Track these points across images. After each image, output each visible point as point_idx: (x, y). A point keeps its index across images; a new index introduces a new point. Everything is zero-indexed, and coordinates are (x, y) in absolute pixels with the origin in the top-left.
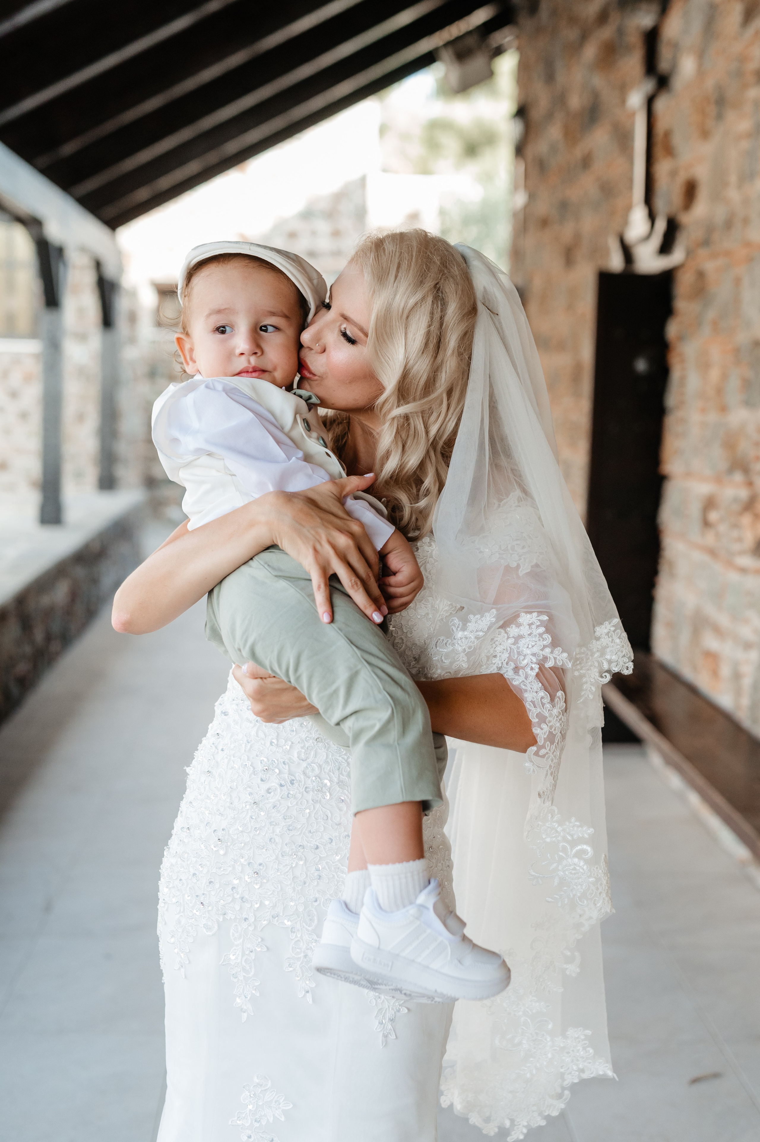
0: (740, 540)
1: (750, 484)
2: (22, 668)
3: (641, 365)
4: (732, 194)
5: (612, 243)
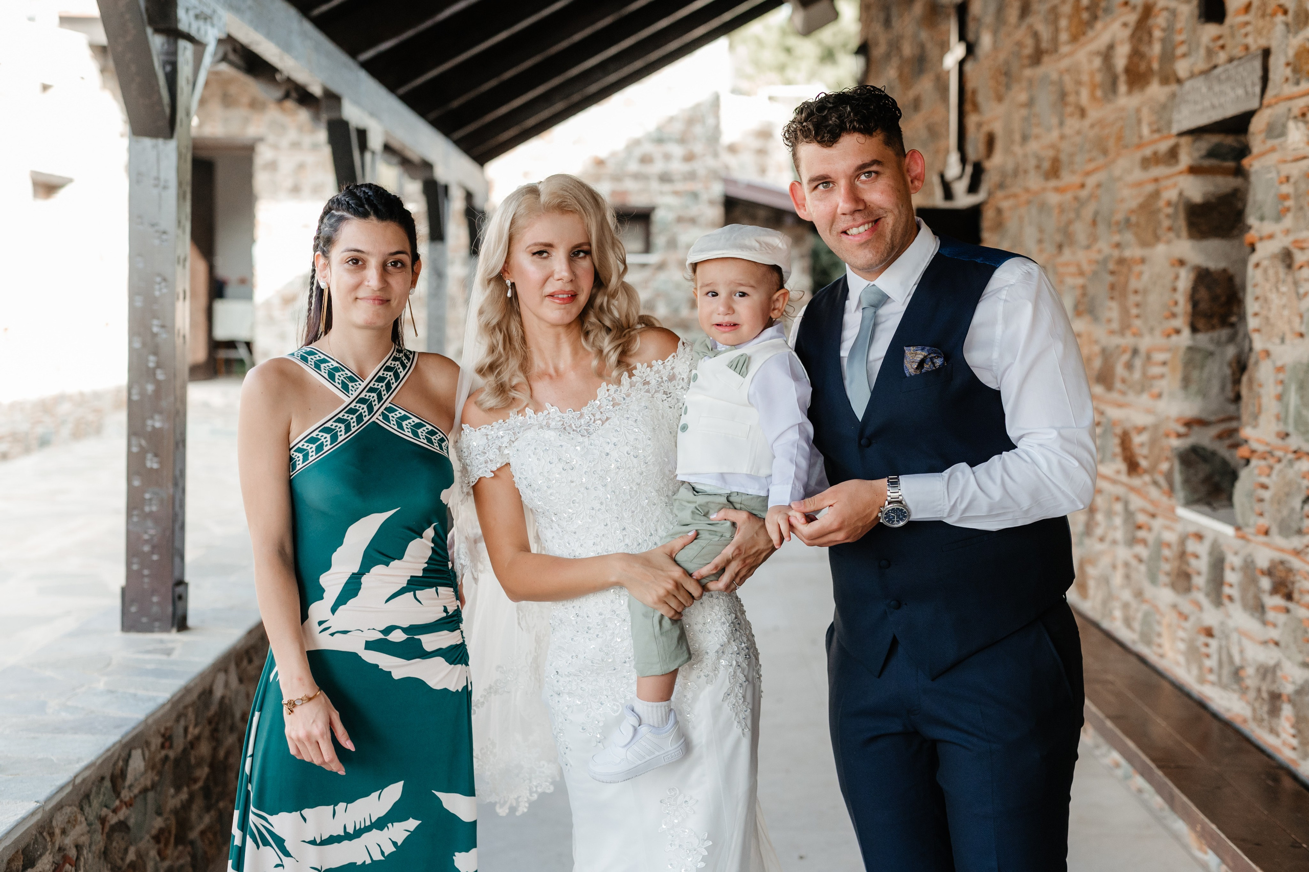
4: (1017, 149)
5: (936, 180)
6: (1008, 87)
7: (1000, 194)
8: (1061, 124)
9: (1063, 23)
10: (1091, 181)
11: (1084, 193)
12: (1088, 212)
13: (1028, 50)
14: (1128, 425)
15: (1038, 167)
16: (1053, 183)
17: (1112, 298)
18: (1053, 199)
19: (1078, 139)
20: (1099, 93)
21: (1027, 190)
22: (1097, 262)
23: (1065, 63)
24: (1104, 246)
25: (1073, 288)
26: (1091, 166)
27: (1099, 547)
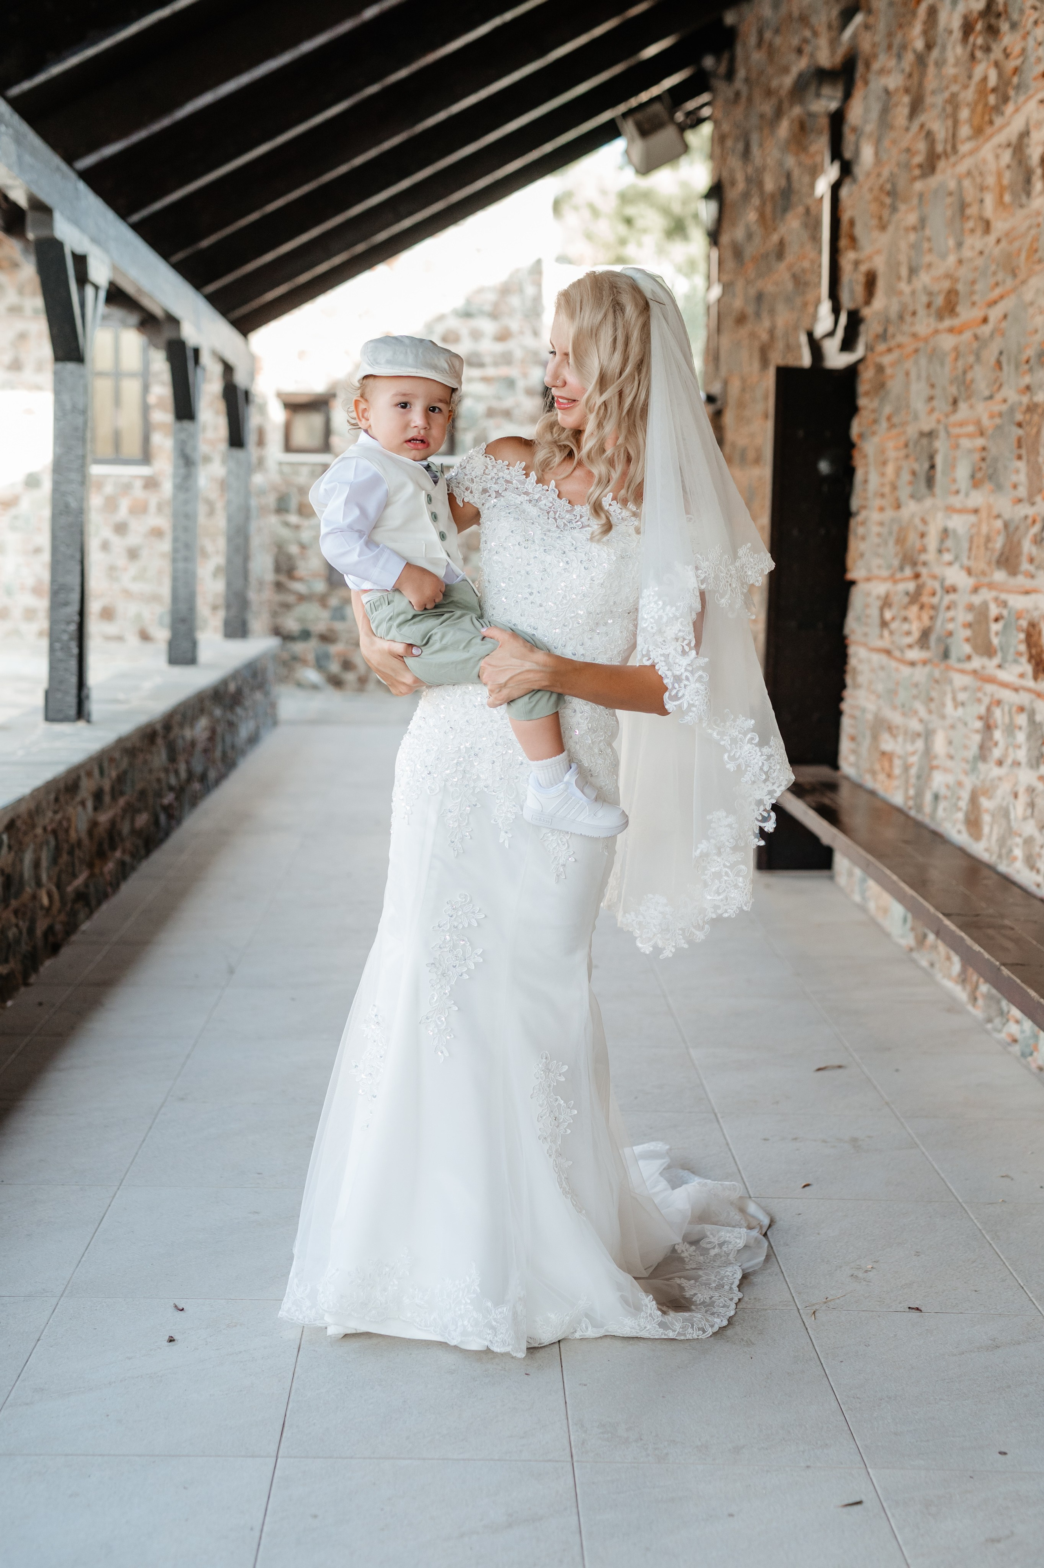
0: (908, 633)
1: (917, 576)
2: (169, 798)
3: (824, 467)
4: (903, 286)
5: (803, 339)
6: (894, 209)
7: (881, 347)
8: (959, 245)
9: (964, 114)
10: (995, 314)
11: (986, 330)
12: (990, 355)
13: (919, 159)
14: (1036, 614)
15: (929, 305)
16: (947, 323)
17: (1020, 457)
18: (947, 342)
19: (980, 262)
20: (1007, 198)
21: (914, 335)
22: (1000, 415)
23: (963, 167)
24: (1010, 393)
25: (970, 451)
26: (997, 292)
27: (996, 772)
